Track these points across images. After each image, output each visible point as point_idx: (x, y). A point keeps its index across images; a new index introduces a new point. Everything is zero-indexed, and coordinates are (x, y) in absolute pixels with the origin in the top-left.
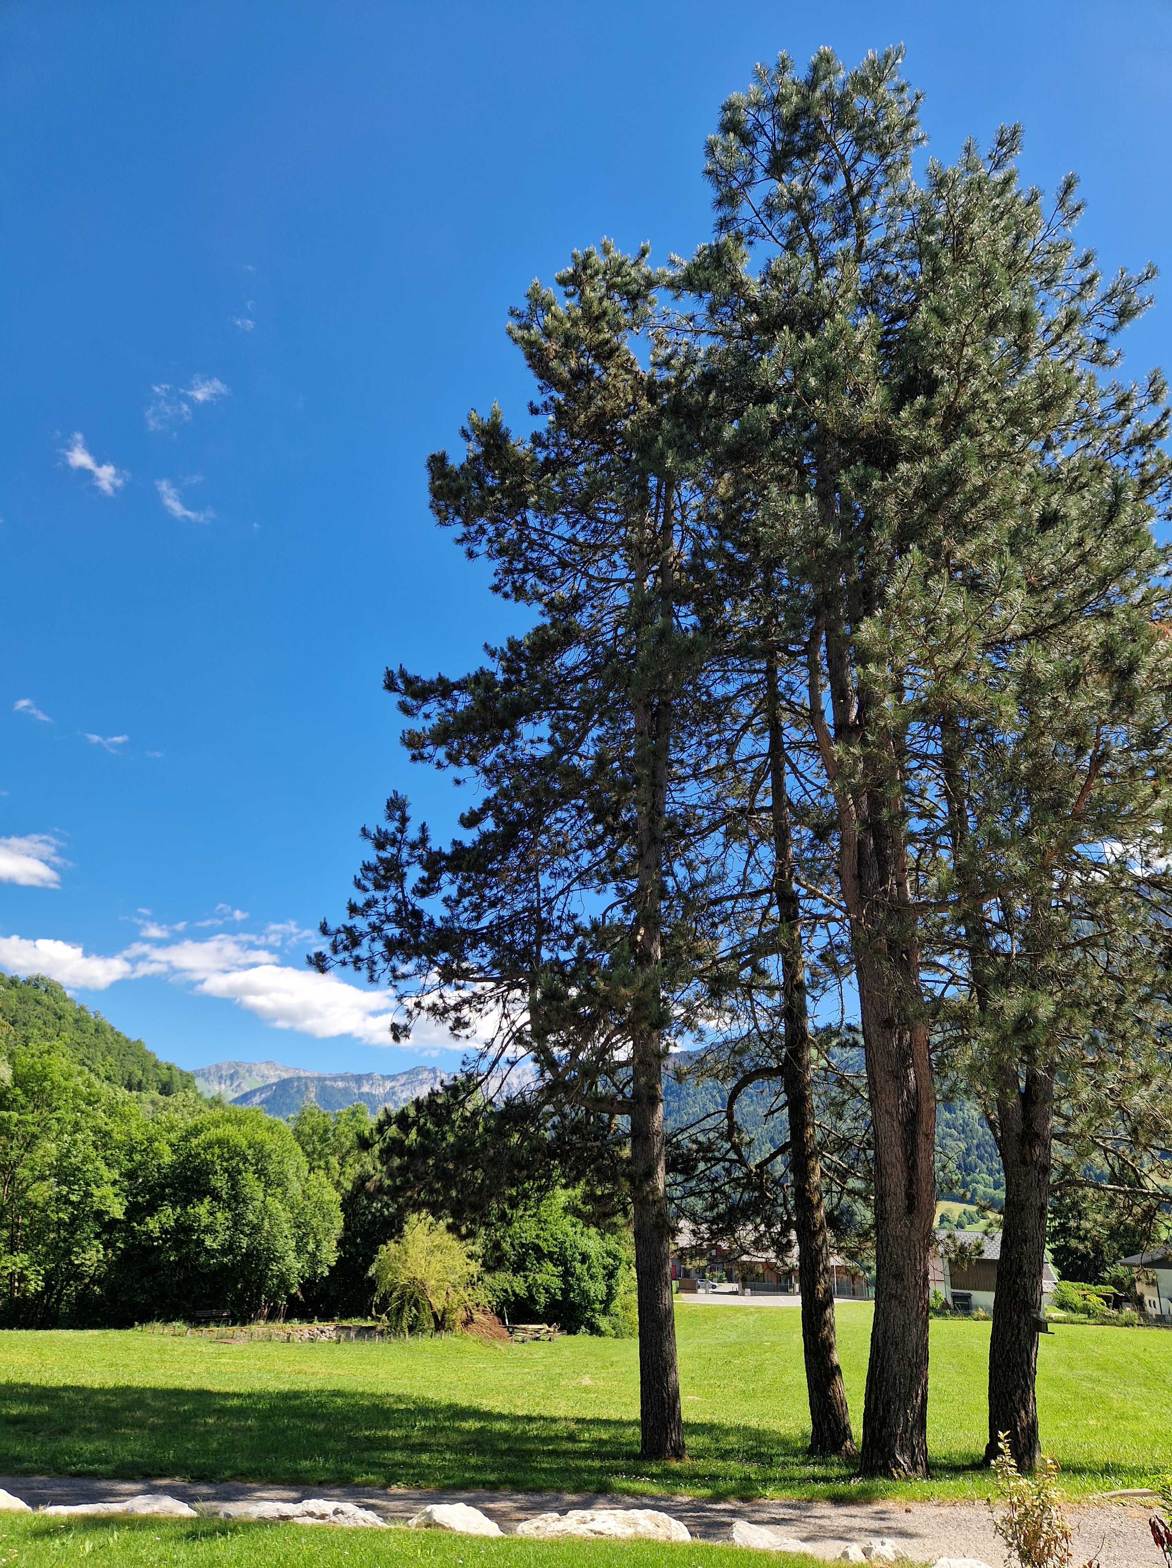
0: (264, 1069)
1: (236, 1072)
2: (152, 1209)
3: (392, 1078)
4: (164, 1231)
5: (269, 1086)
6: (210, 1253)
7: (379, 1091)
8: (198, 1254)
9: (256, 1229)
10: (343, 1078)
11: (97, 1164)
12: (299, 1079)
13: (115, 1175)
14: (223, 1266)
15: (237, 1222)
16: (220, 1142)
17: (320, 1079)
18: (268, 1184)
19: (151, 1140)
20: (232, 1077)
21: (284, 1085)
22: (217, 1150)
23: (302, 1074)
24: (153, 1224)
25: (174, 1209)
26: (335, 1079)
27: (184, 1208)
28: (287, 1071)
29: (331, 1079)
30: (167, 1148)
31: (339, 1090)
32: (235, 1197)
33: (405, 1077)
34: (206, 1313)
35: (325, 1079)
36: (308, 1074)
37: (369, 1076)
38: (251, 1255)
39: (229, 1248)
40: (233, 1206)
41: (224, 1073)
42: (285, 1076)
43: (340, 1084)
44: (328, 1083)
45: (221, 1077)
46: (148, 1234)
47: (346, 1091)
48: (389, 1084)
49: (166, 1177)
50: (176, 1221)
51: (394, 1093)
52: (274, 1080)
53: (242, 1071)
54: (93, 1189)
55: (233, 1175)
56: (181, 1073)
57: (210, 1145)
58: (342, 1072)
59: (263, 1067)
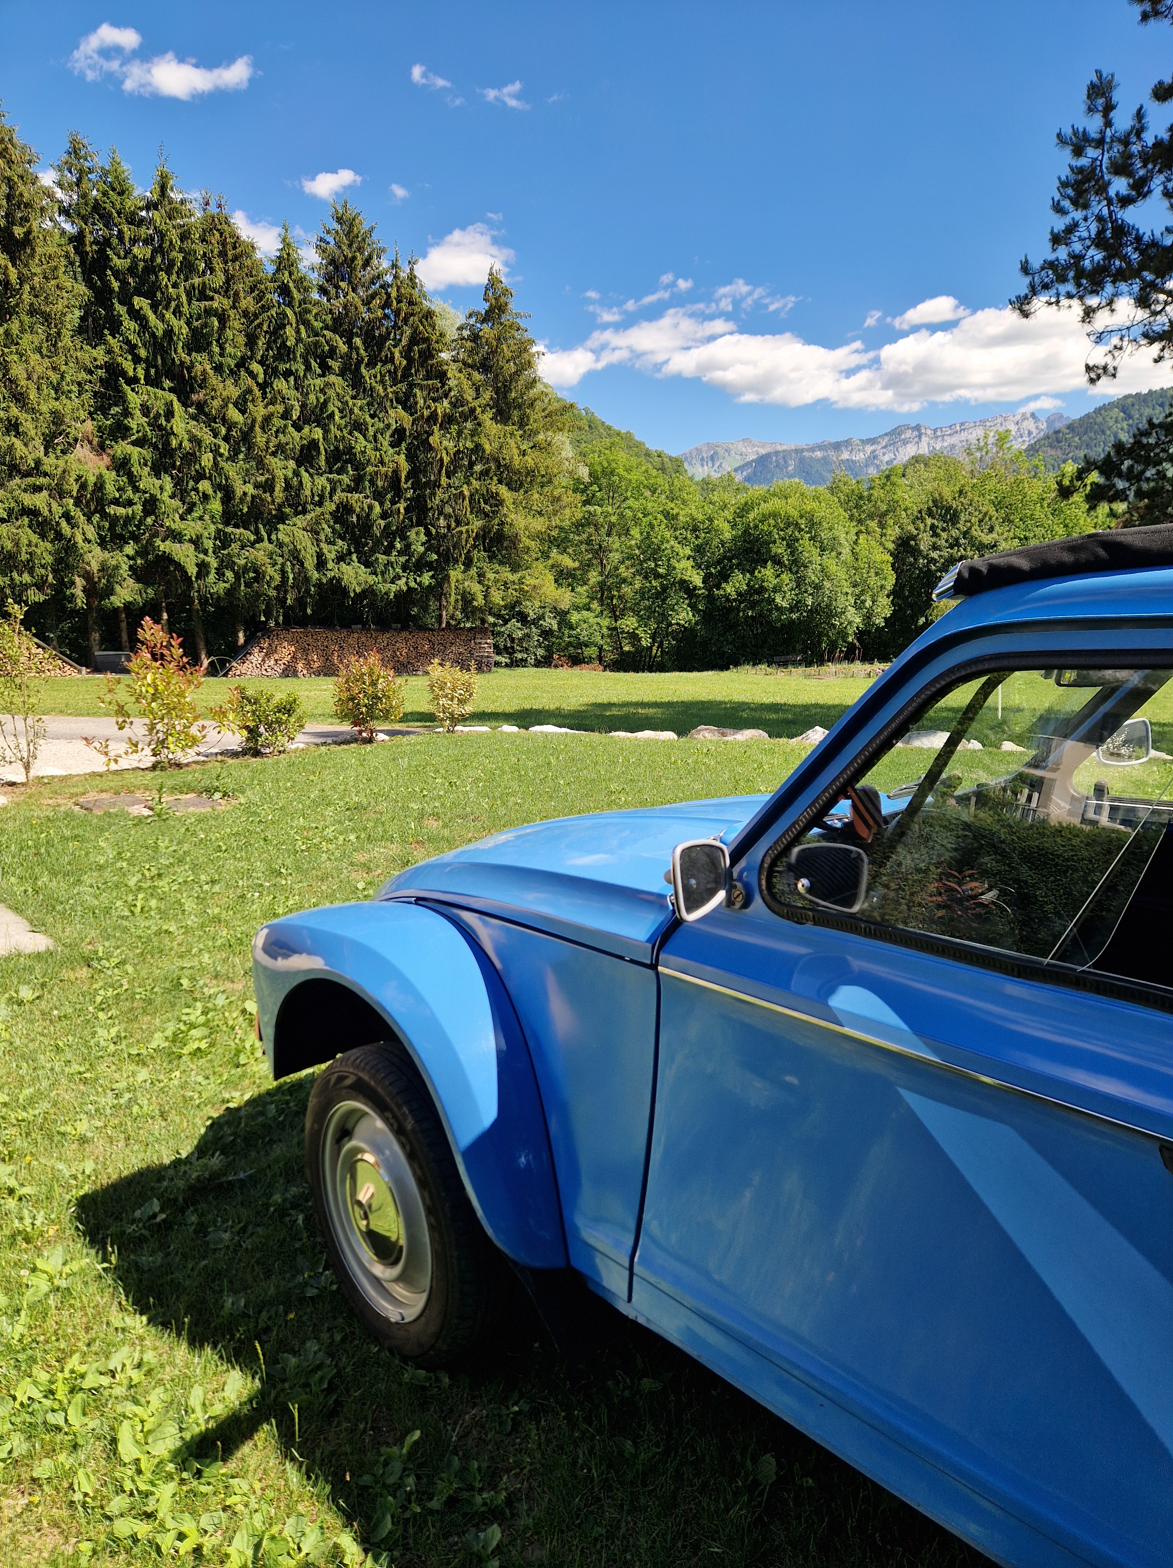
0: (742, 448)
1: (716, 453)
2: (725, 577)
3: (873, 441)
4: (739, 594)
5: (749, 464)
6: (779, 609)
7: (860, 457)
8: (770, 611)
9: (818, 587)
10: (821, 447)
11: (672, 543)
12: (777, 453)
13: (688, 551)
14: (792, 622)
15: (800, 582)
16: (774, 515)
17: (797, 451)
18: (823, 549)
19: (711, 520)
20: (712, 458)
21: (762, 461)
22: (772, 522)
23: (779, 448)
24: (729, 589)
25: (744, 575)
26: (812, 450)
27: (752, 573)
28: (763, 447)
29: (808, 450)
30: (726, 524)
31: (818, 460)
32: (795, 562)
33: (886, 439)
34: (783, 658)
35: (802, 450)
36: (785, 447)
37: (847, 443)
38: (815, 611)
39: (796, 606)
40: (794, 569)
41: (705, 455)
42: (763, 451)
43: (819, 454)
44: (806, 454)
45: (702, 459)
46: (727, 597)
47: (825, 461)
48: (869, 449)
49: (730, 550)
50: (748, 585)
51: (875, 457)
52: (753, 457)
53: (721, 451)
54: (673, 562)
55: (791, 544)
56: (671, 458)
57: (764, 519)
58: (819, 441)
59: (740, 445)
